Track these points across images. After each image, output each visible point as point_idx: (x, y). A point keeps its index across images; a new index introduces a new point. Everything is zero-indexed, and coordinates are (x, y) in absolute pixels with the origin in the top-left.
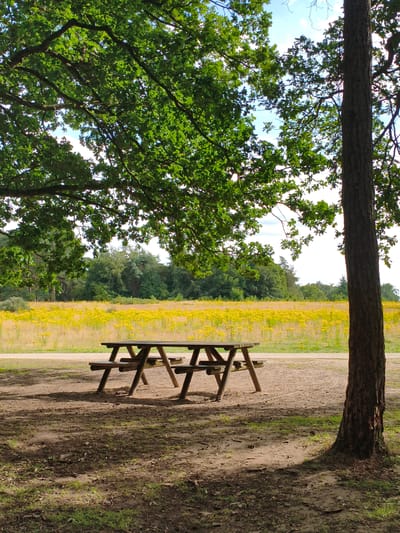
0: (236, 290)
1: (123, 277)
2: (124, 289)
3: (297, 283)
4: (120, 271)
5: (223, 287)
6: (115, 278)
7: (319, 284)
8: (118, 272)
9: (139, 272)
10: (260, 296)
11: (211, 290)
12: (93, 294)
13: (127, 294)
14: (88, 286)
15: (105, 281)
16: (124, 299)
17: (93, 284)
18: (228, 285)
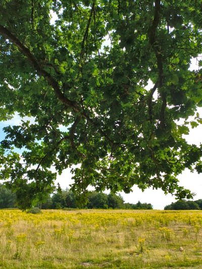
0: (105, 205)
1: (66, 200)
2: (66, 205)
3: (124, 203)
4: (65, 198)
5: (101, 204)
6: (63, 200)
7: (128, 203)
8: (64, 198)
9: (71, 198)
10: (113, 208)
11: (97, 205)
12: (55, 206)
13: (68, 207)
14: (53, 204)
15: (60, 202)
16: (67, 208)
17: (56, 203)
18: (103, 204)
